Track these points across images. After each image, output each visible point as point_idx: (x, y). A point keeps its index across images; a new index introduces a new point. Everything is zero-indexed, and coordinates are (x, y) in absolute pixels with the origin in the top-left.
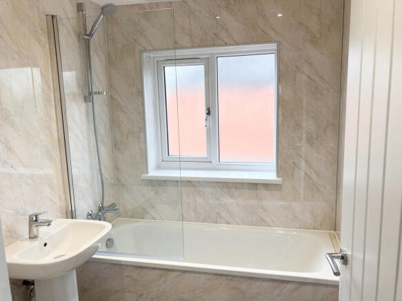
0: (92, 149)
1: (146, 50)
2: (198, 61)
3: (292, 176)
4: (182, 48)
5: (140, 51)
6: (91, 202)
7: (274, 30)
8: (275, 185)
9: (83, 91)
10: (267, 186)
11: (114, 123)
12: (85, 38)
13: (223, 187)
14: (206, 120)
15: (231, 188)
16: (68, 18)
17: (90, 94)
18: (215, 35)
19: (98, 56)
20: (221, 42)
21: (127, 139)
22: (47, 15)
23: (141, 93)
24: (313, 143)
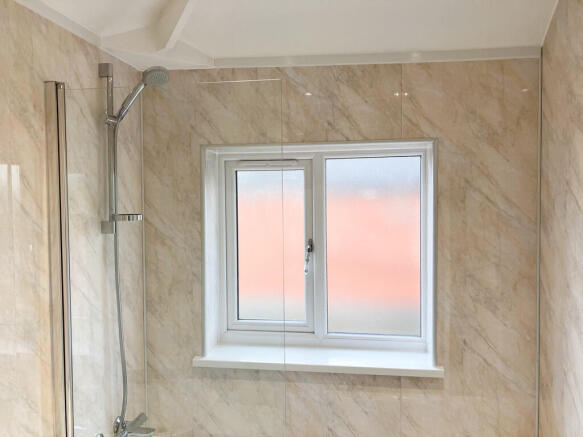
0: (110, 316)
1: (210, 144)
2: (295, 163)
3: (461, 363)
4: (273, 142)
5: (201, 146)
6: (101, 415)
7: (428, 120)
8: (432, 380)
9: (99, 213)
10: (417, 381)
11: (147, 265)
12: (109, 121)
13: (341, 384)
14: (307, 260)
15: (354, 385)
16: (82, 89)
17: (113, 218)
18: (329, 124)
19: (128, 151)
20: (340, 137)
21: (170, 294)
22: (46, 82)
23: (199, 215)
24: (496, 307)
